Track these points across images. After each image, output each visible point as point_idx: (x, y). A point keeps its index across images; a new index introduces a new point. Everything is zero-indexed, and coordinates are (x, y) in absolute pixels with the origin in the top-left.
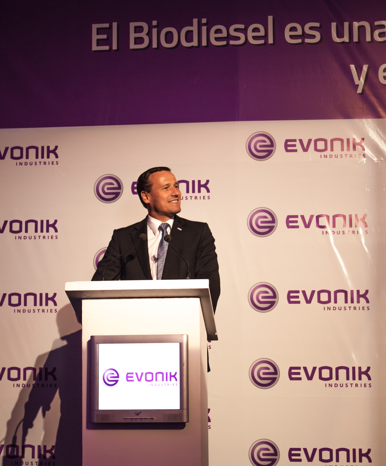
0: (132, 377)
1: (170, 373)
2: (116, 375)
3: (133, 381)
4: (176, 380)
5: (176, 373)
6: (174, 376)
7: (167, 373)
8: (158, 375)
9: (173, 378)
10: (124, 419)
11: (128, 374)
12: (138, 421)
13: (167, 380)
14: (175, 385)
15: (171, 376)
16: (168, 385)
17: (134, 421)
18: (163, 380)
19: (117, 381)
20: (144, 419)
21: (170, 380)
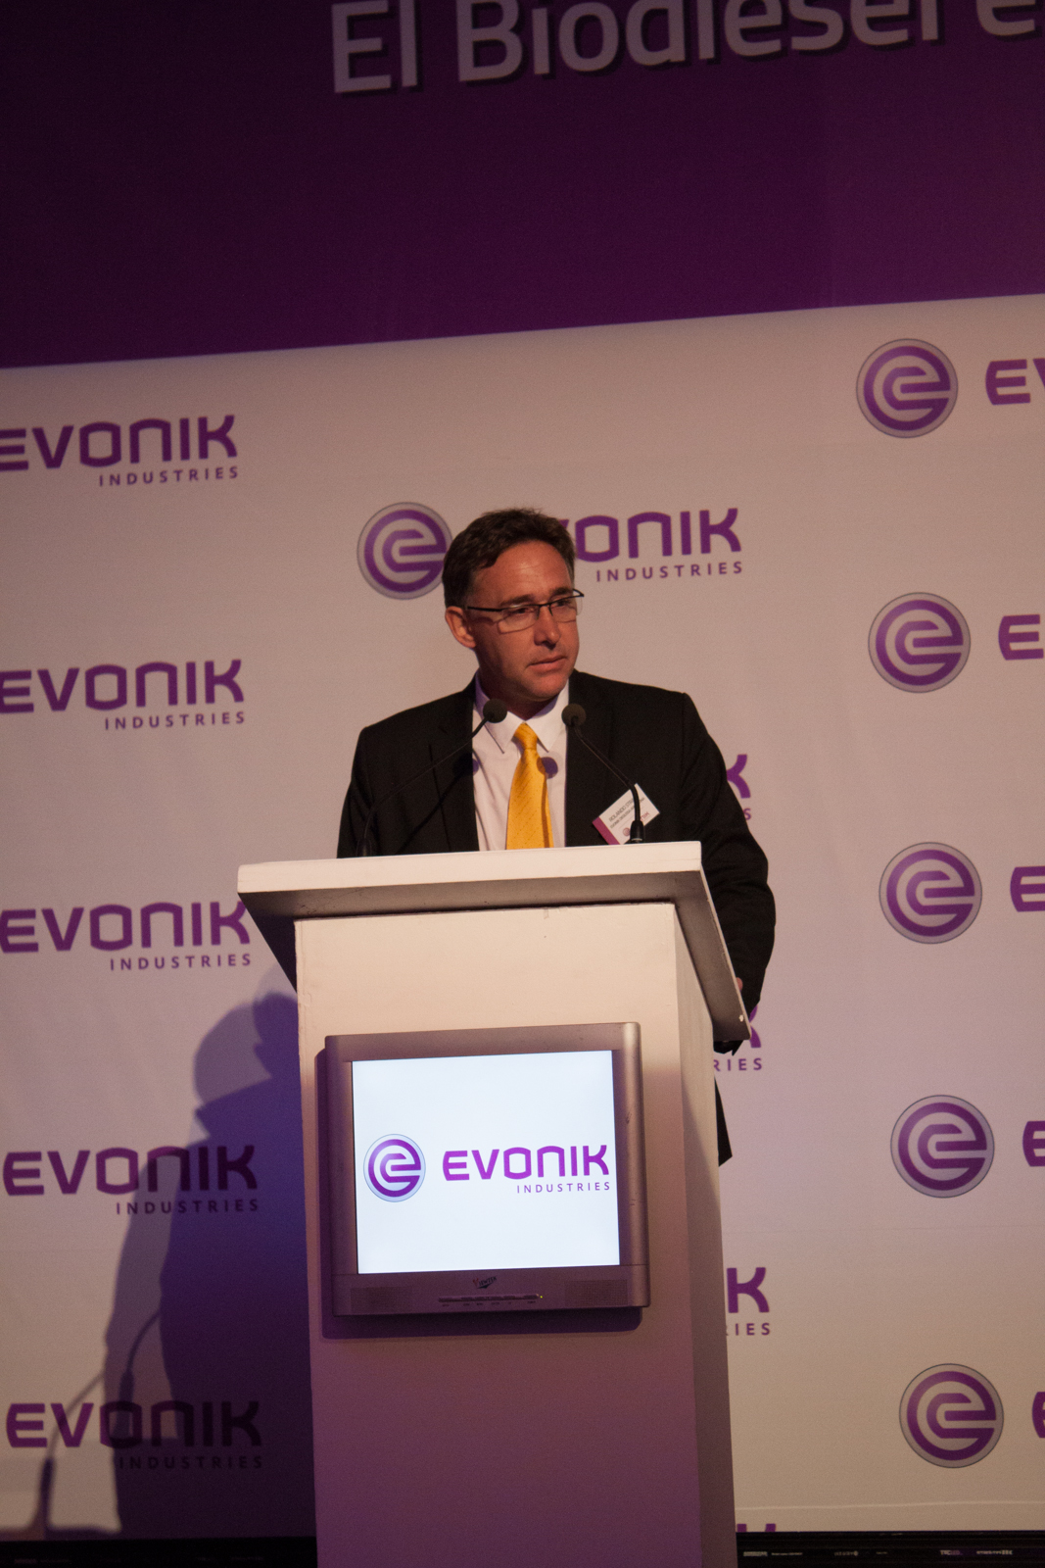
0: (463, 1165)
1: (586, 1149)
2: (410, 1160)
3: (466, 1177)
4: (606, 1171)
5: (604, 1148)
6: (598, 1159)
7: (574, 1150)
8: (545, 1156)
9: (594, 1167)
10: (441, 1300)
11: (449, 1154)
12: (487, 1307)
13: (574, 1173)
14: (602, 1186)
15: (588, 1159)
16: (580, 1187)
17: (474, 1308)
18: (562, 1173)
19: (414, 1181)
20: (506, 1298)
21: (587, 1172)
